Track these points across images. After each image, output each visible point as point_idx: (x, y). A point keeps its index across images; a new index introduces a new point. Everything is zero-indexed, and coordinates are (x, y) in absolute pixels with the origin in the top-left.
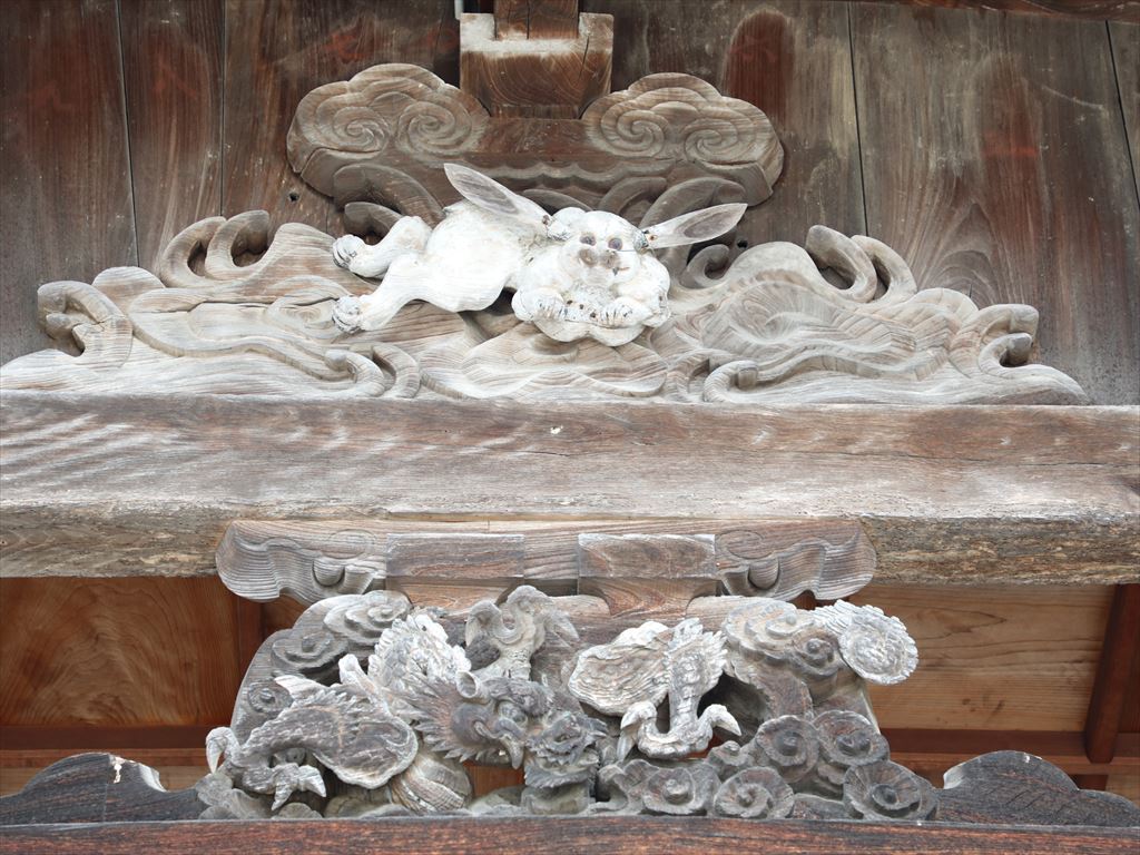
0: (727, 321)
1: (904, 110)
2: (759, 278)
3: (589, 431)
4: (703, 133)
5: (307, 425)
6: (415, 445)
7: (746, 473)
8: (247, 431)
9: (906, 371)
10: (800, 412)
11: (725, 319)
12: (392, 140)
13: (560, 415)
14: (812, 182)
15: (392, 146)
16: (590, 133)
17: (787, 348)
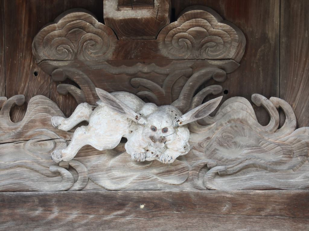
0: (215, 146)
1: (301, 14)
2: (229, 122)
3: (156, 206)
4: (208, 44)
5: (42, 206)
6: (85, 215)
7: (219, 226)
8: (18, 211)
9: (288, 169)
10: (242, 195)
11: (214, 144)
12: (76, 54)
13: (144, 198)
14: (258, 57)
15: (76, 58)
16: (160, 47)
17: (239, 159)
